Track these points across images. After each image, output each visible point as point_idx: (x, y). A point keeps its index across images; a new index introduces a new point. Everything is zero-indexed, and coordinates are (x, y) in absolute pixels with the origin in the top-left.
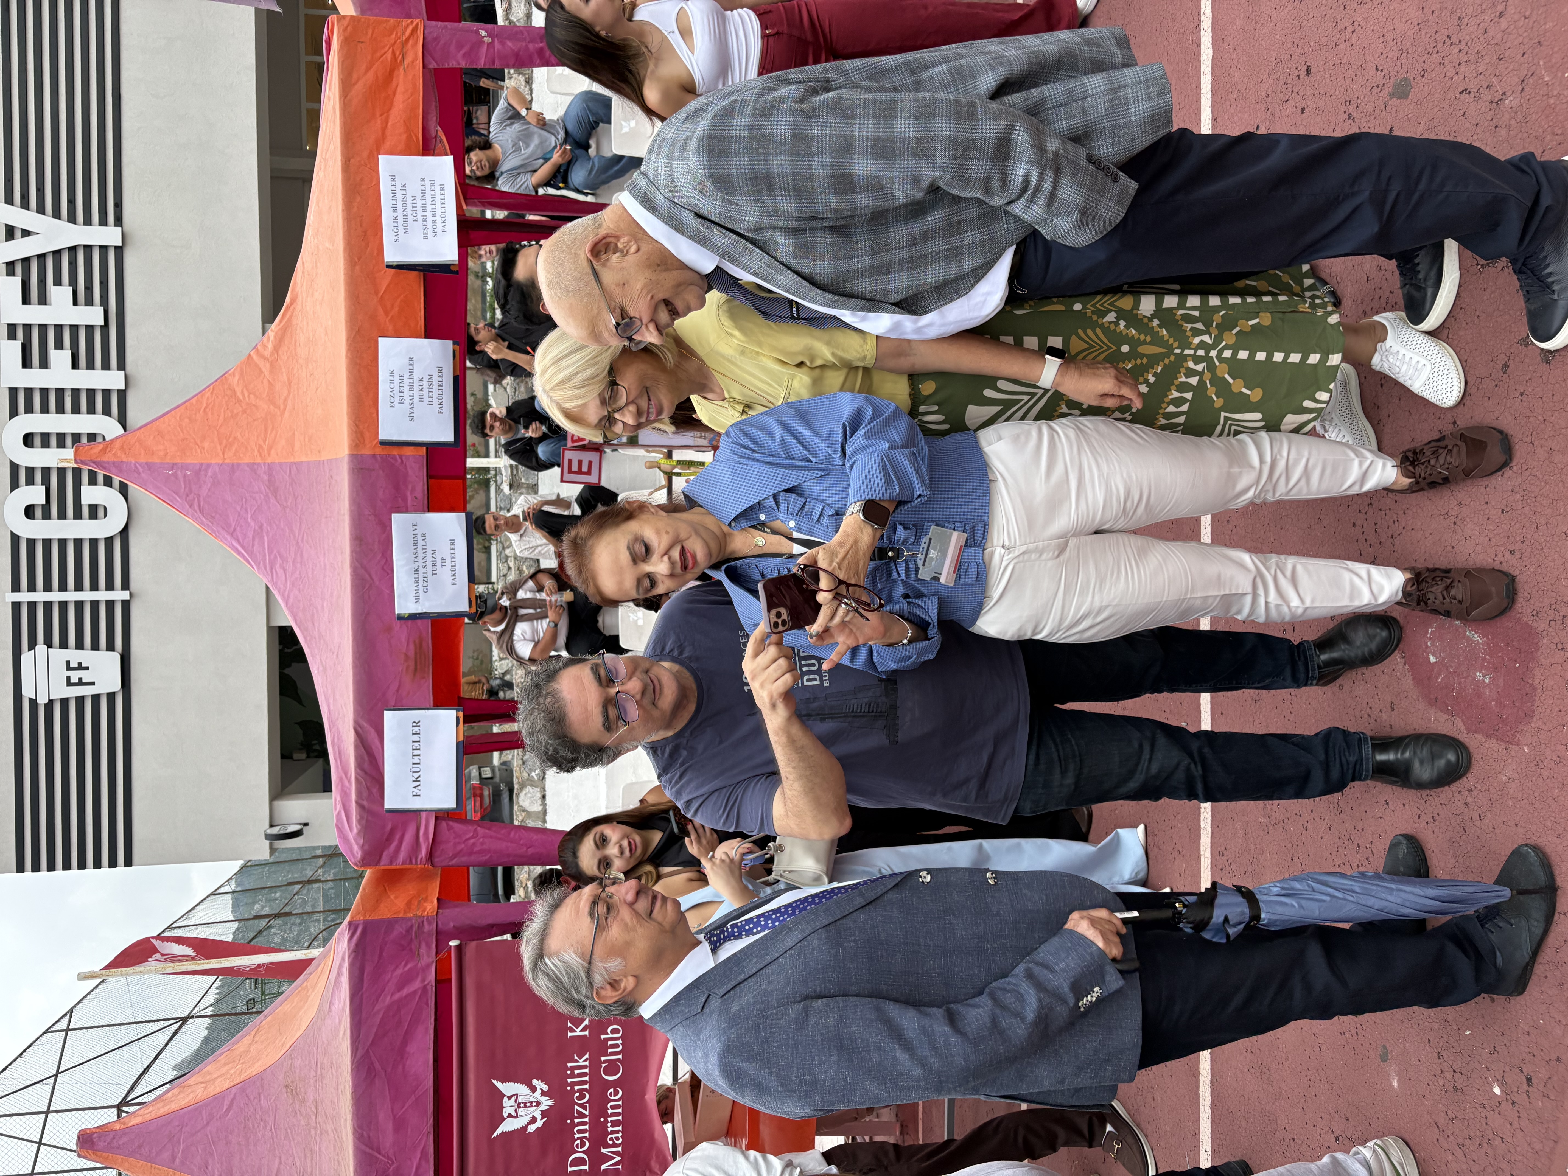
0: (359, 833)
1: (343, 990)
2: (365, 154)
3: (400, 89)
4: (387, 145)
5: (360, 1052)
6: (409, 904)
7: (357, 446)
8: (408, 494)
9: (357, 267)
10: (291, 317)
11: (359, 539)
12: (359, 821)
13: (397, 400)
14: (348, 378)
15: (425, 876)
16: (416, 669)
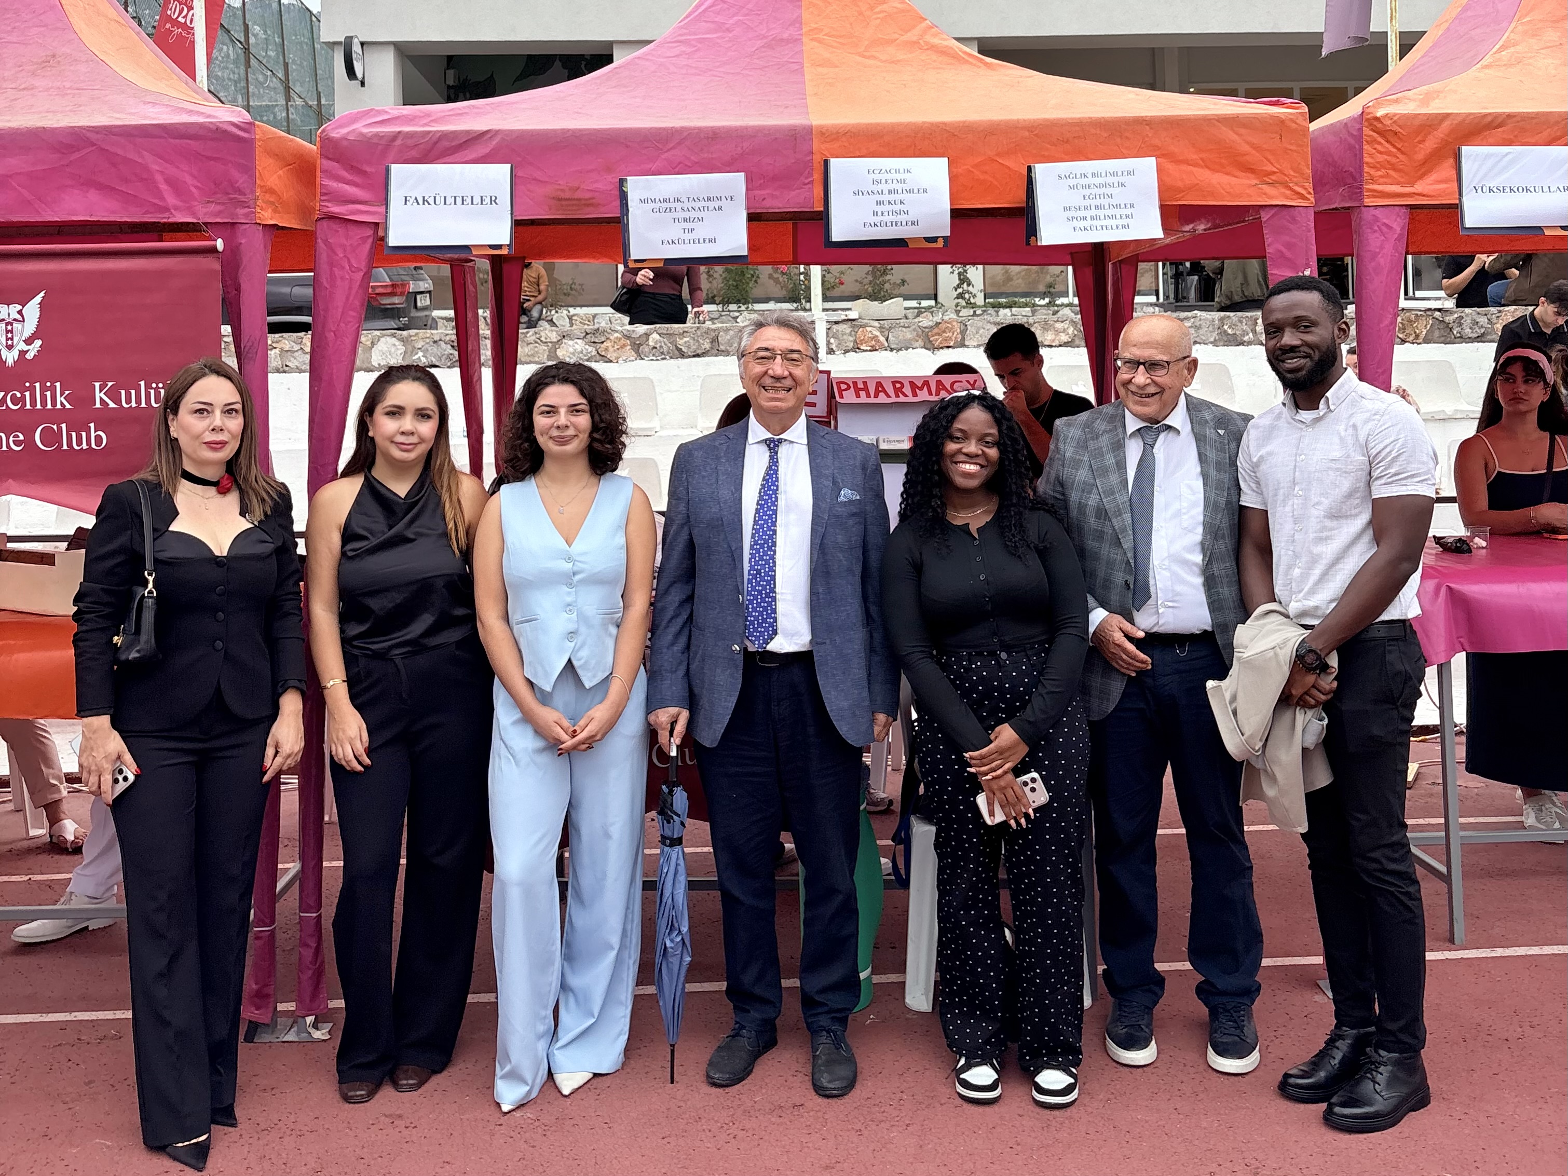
0: (362, 134)
1: (171, 116)
2: (1156, 142)
3: (1234, 180)
4: (1170, 167)
5: (93, 136)
6: (271, 191)
7: (822, 134)
8: (767, 191)
9: (1027, 134)
10: (971, 63)
11: (714, 136)
12: (376, 135)
13: (877, 177)
14: (900, 124)
15: (304, 211)
16: (560, 200)
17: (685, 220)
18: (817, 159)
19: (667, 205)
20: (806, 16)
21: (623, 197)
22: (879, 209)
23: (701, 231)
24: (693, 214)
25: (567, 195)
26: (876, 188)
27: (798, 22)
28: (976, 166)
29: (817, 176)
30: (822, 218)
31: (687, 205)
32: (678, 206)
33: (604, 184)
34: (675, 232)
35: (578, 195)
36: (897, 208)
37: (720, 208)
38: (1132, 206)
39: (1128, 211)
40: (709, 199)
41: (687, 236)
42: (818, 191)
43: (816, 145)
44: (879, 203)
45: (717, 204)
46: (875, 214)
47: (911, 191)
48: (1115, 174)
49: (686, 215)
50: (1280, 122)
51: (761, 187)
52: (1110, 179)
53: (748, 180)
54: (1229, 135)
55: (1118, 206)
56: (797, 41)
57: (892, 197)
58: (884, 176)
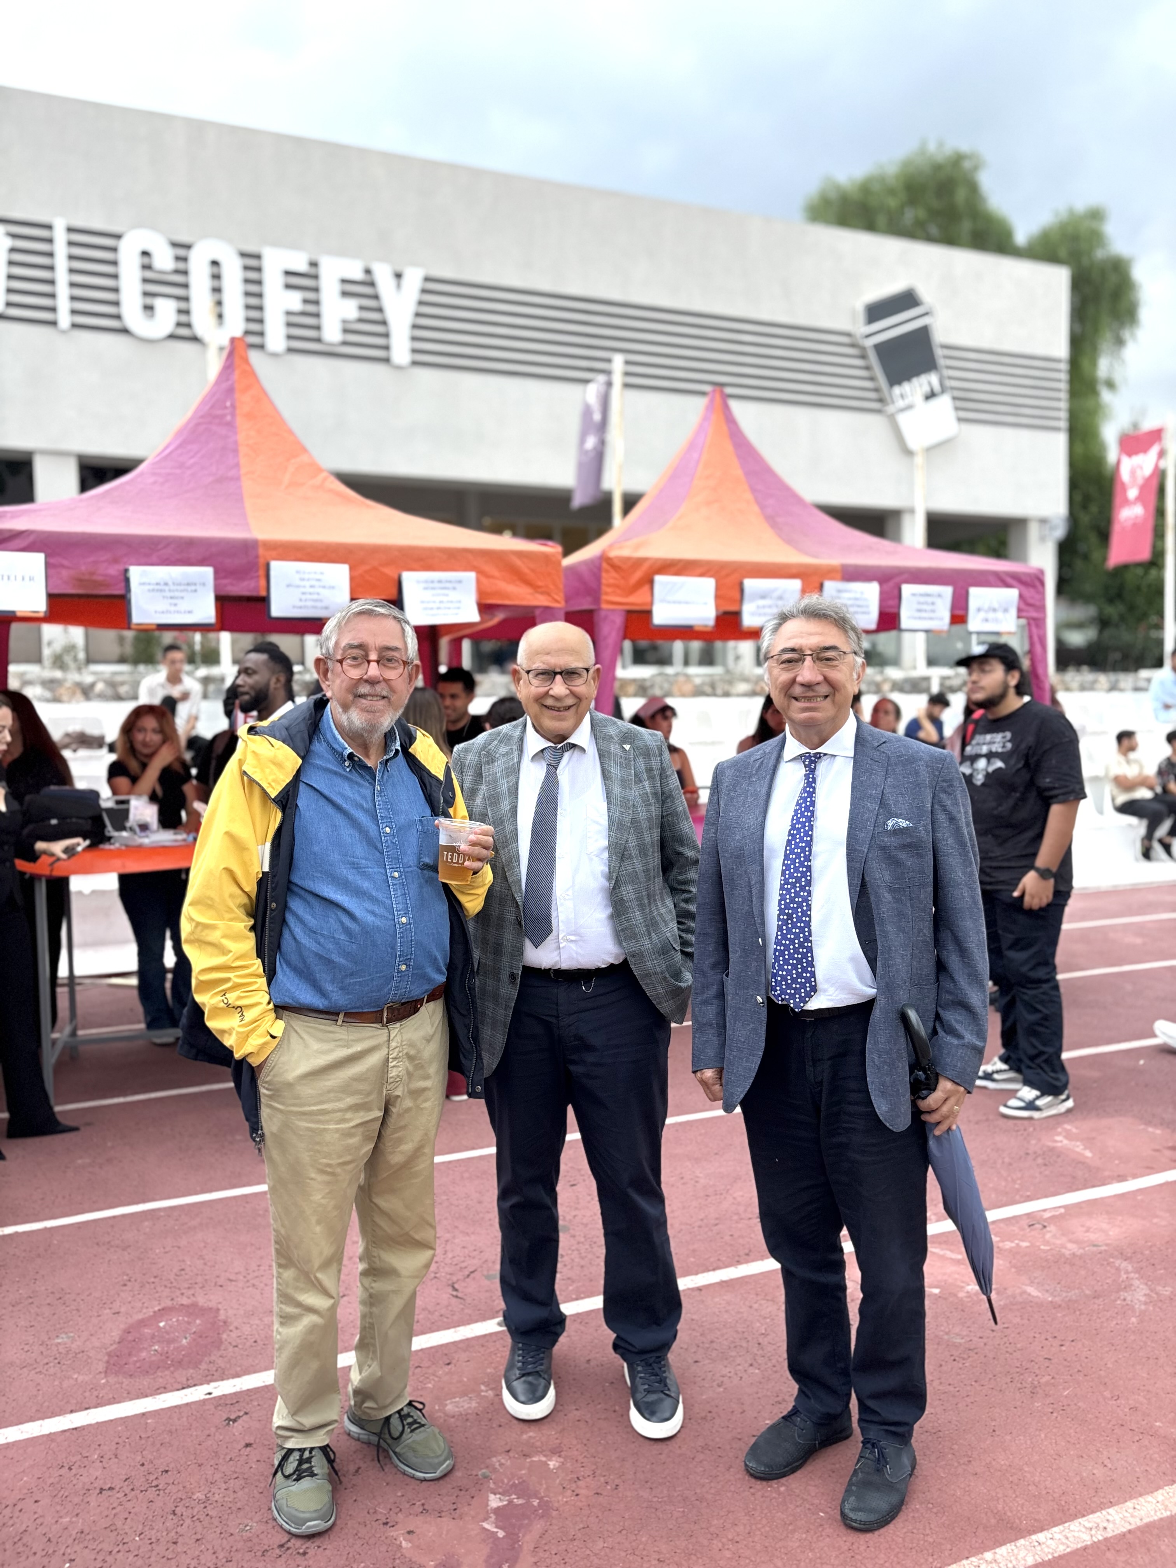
2: (475, 563)
3: (520, 590)
4: (484, 579)
7: (265, 545)
8: (229, 581)
9: (398, 553)
10: (356, 503)
11: (190, 542)
13: (302, 575)
14: (316, 542)
16: (82, 581)
17: (171, 598)
18: (262, 561)
19: (160, 588)
20: (243, 461)
21: (127, 581)
22: (304, 597)
23: (183, 605)
24: (177, 594)
25: (87, 577)
26: (302, 583)
27: (237, 465)
28: (366, 572)
29: (262, 572)
30: (264, 601)
31: (172, 587)
32: (167, 588)
33: (113, 570)
34: (163, 605)
35: (95, 578)
36: (315, 597)
37: (196, 591)
38: (460, 602)
39: (457, 605)
40: (188, 584)
41: (173, 608)
42: (263, 582)
43: (261, 551)
44: (303, 593)
45: (193, 588)
46: (301, 600)
47: (324, 587)
48: (450, 582)
49: (172, 594)
50: (546, 557)
51: (225, 577)
52: (448, 585)
53: (216, 573)
54: (518, 562)
55: (452, 602)
56: (238, 479)
57: (312, 590)
58: (306, 576)
